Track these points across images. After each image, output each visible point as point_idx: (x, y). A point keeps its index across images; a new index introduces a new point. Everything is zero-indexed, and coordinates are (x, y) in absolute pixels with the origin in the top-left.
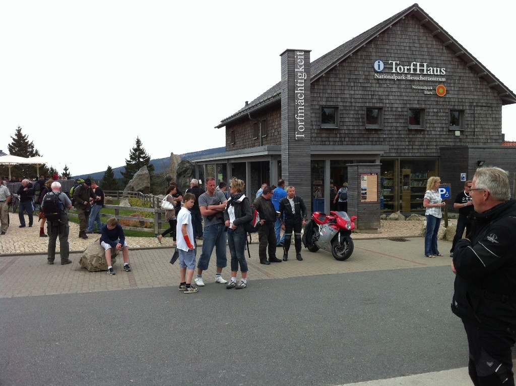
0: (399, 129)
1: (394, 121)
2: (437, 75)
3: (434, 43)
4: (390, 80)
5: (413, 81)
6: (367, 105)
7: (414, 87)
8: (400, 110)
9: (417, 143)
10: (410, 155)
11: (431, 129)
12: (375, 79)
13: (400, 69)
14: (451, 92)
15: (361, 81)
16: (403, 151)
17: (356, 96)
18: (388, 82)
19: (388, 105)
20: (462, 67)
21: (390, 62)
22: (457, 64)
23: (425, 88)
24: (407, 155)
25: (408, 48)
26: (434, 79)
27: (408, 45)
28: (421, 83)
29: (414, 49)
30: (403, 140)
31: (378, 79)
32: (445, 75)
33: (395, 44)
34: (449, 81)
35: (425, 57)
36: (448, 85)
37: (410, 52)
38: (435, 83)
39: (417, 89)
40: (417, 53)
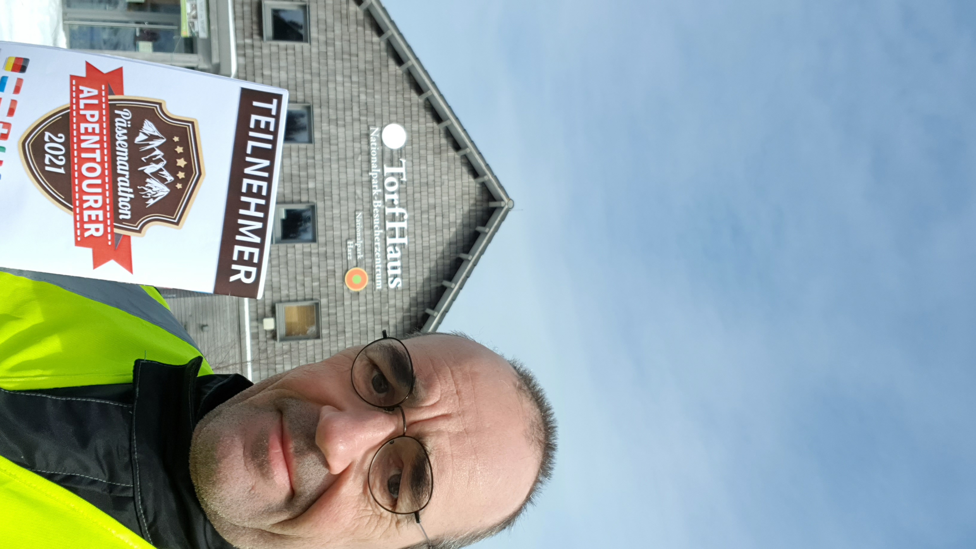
2: (387, 269)
4: (369, 161)
5: (371, 215)
6: (316, 111)
7: (359, 215)
8: (311, 185)
12: (369, 129)
13: (392, 184)
14: (355, 303)
15: (363, 97)
17: (331, 85)
18: (365, 157)
19: (318, 157)
21: (403, 161)
23: (359, 243)
25: (432, 201)
26: (378, 262)
27: (438, 201)
28: (368, 232)
29: (432, 214)
31: (368, 136)
32: (388, 288)
33: (438, 173)
34: (377, 299)
35: (419, 242)
36: (369, 297)
37: (425, 207)
38: (370, 265)
39: (355, 223)
40: (425, 222)
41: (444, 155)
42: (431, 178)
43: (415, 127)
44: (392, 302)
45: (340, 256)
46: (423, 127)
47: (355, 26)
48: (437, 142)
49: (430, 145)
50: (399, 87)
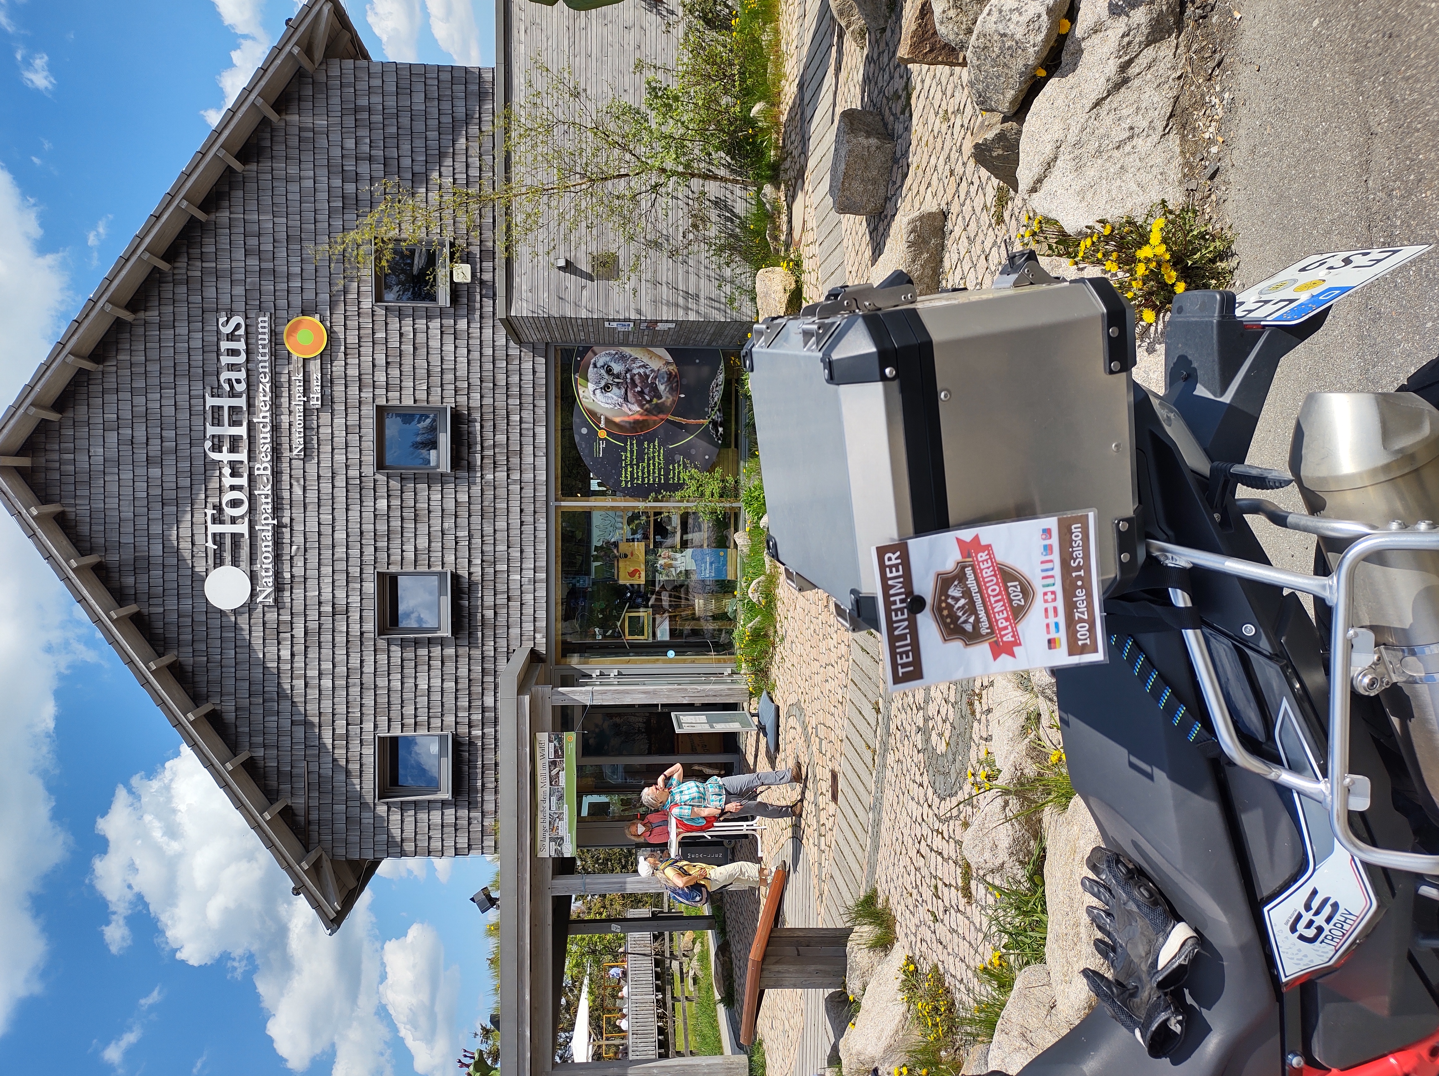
0: (450, 505)
1: (423, 528)
2: (248, 352)
3: (124, 357)
4: (277, 543)
5: (275, 452)
6: (370, 626)
7: (298, 451)
8: (382, 504)
9: (501, 438)
10: (542, 462)
11: (449, 377)
12: (276, 600)
13: (235, 503)
14: (309, 295)
15: (285, 653)
16: (528, 492)
17: (341, 670)
18: (284, 550)
19: (369, 551)
20: (209, 240)
21: (210, 544)
22: (199, 264)
23: (298, 401)
24: (542, 477)
25: (155, 472)
26: (264, 367)
27: (141, 471)
28: (282, 419)
29: (155, 447)
30: (489, 493)
31: (278, 588)
32: (247, 318)
33: (142, 521)
34: (268, 299)
35: (183, 399)
36: (282, 303)
37: (170, 460)
38: (279, 362)
39: (305, 436)
40: (170, 434)
41: (128, 555)
42: (156, 514)
43: (187, 604)
44: (239, 290)
45: (336, 381)
46: (172, 604)
47: (295, 771)
48: (143, 578)
49: (157, 573)
50: (215, 675)
